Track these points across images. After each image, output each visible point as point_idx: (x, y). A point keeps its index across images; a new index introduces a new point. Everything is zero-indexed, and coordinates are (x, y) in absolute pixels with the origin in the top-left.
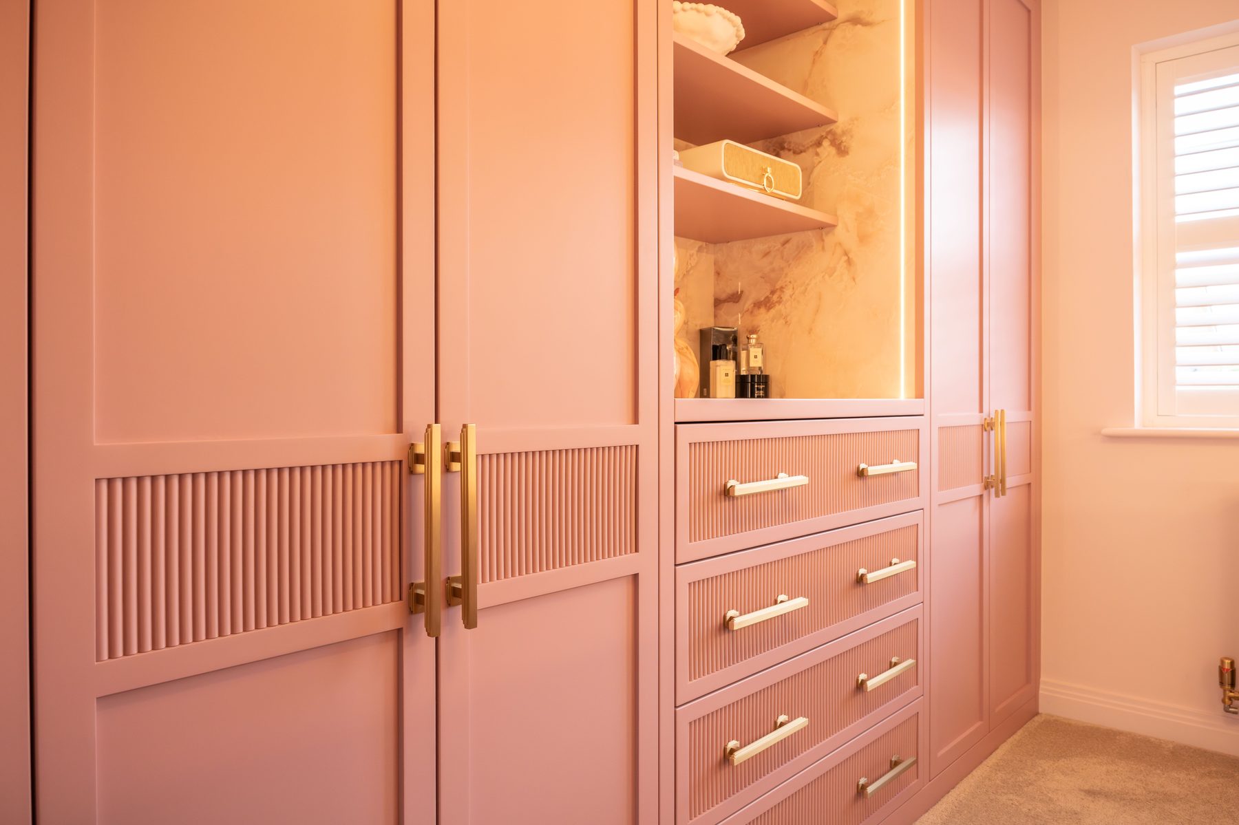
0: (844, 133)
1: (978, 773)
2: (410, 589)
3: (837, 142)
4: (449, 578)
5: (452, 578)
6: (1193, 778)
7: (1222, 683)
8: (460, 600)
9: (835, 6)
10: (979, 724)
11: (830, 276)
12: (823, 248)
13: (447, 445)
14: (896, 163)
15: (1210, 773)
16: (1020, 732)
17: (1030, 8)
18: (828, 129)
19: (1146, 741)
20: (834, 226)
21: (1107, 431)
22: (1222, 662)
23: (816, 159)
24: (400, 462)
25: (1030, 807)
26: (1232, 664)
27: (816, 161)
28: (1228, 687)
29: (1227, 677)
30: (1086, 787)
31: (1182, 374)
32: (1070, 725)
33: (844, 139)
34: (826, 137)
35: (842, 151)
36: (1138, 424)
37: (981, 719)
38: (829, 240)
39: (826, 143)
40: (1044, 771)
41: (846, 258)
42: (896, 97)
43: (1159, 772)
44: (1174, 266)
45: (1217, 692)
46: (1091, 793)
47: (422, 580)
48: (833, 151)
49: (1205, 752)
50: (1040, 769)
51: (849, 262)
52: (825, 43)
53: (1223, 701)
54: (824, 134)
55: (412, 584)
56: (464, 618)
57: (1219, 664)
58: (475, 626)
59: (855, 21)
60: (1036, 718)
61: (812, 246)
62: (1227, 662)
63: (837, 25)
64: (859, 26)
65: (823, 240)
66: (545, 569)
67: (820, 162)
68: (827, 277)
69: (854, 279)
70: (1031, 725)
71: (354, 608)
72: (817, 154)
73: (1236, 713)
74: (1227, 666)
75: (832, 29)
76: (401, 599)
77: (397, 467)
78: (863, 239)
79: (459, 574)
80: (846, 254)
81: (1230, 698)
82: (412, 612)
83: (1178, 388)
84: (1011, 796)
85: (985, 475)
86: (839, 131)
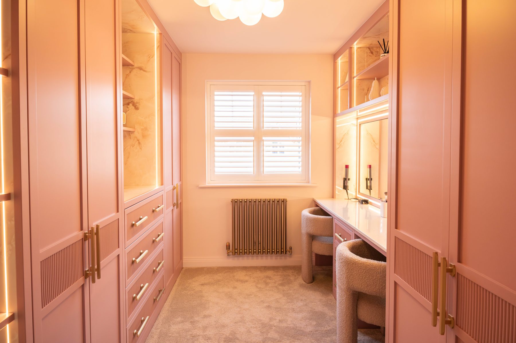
0: (137, 103)
1: (174, 288)
2: (85, 272)
3: (135, 105)
6: (223, 274)
7: (227, 249)
9: (133, 62)
10: (173, 274)
11: (133, 147)
12: (130, 138)
14: (154, 115)
15: (226, 272)
16: (180, 274)
17: (180, 63)
18: (131, 100)
19: (211, 268)
20: (134, 132)
21: (200, 186)
22: (227, 244)
23: (128, 109)
24: (83, 238)
25: (190, 293)
26: (229, 244)
27: (128, 110)
28: (228, 250)
29: (228, 247)
30: (201, 284)
31: (216, 169)
32: (192, 269)
33: (137, 104)
34: (131, 103)
35: (137, 108)
36: (207, 184)
37: (173, 273)
38: (132, 135)
39: (131, 105)
40: (190, 283)
41: (138, 142)
42: (154, 96)
43: (215, 275)
44: (214, 141)
45: (226, 251)
46: (202, 285)
48: (133, 108)
49: (224, 267)
50: (189, 283)
51: (139, 143)
52: (130, 72)
53: (227, 253)
54: (130, 102)
56: (97, 277)
57: (226, 244)
58: (100, 278)
59: (141, 69)
60: (183, 269)
61: (126, 137)
62: (228, 243)
63: (134, 68)
64: (142, 71)
65: (130, 135)
67: (129, 110)
68: (132, 147)
69: (141, 149)
70: (183, 271)
71: (76, 281)
72: (128, 107)
73: (230, 256)
74: (228, 244)
75: (133, 69)
76: (83, 276)
77: (82, 240)
78: (144, 136)
80: (138, 140)
81: (229, 252)
82: (86, 278)
83: (216, 173)
84: (185, 292)
85: (174, 203)
86: (135, 102)
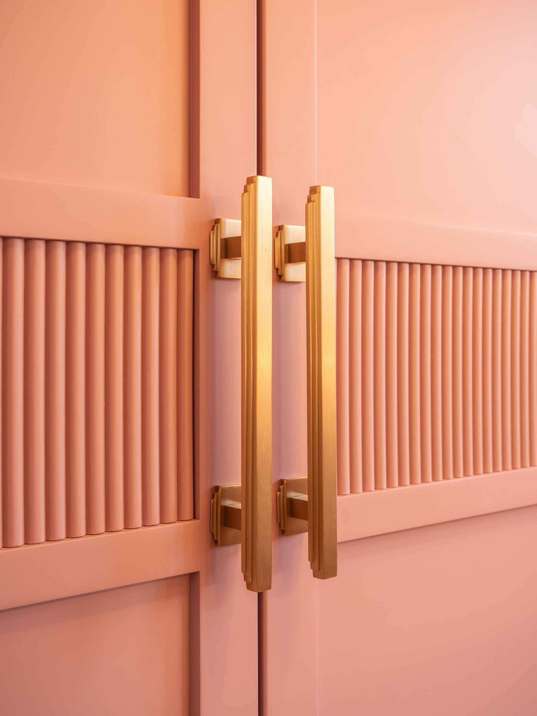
2: (213, 497)
4: (281, 482)
5: (288, 481)
8: (305, 523)
13: (279, 230)
24: (195, 252)
47: (237, 483)
55: (217, 488)
56: (312, 558)
58: (333, 573)
66: (451, 475)
71: (108, 530)
76: (195, 517)
77: (188, 261)
79: (304, 476)
82: (216, 542)
